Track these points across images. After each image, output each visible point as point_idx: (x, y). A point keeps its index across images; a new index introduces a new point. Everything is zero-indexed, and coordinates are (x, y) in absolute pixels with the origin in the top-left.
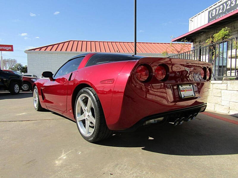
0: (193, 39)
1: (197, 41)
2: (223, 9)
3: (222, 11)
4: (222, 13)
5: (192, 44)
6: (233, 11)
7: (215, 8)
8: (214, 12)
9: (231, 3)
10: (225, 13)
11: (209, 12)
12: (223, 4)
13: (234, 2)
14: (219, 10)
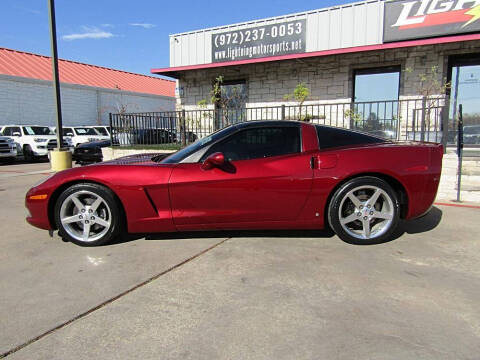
1: (187, 77)
2: (239, 39)
3: (237, 42)
4: (237, 45)
5: (177, 81)
6: (255, 48)
7: (225, 34)
8: (223, 39)
9: (252, 35)
10: (242, 46)
11: (214, 36)
12: (238, 32)
13: (256, 35)
14: (232, 38)
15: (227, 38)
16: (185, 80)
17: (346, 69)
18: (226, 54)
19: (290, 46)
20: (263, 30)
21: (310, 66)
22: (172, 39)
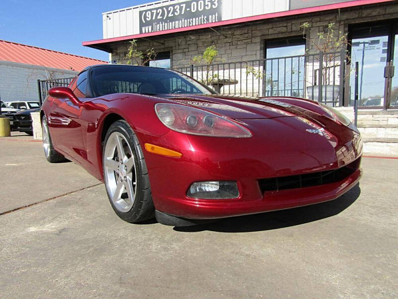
0: (112, 47)
1: (118, 52)
2: (163, 15)
3: (161, 17)
4: (162, 20)
5: (110, 54)
6: (177, 22)
7: (150, 10)
8: (149, 15)
9: (175, 10)
10: (166, 21)
11: (141, 13)
12: (162, 8)
13: (178, 10)
14: (157, 14)
15: (152, 14)
16: (117, 54)
17: (258, 40)
18: (152, 29)
19: (208, 19)
20: (184, 5)
21: (226, 37)
22: (104, 17)
